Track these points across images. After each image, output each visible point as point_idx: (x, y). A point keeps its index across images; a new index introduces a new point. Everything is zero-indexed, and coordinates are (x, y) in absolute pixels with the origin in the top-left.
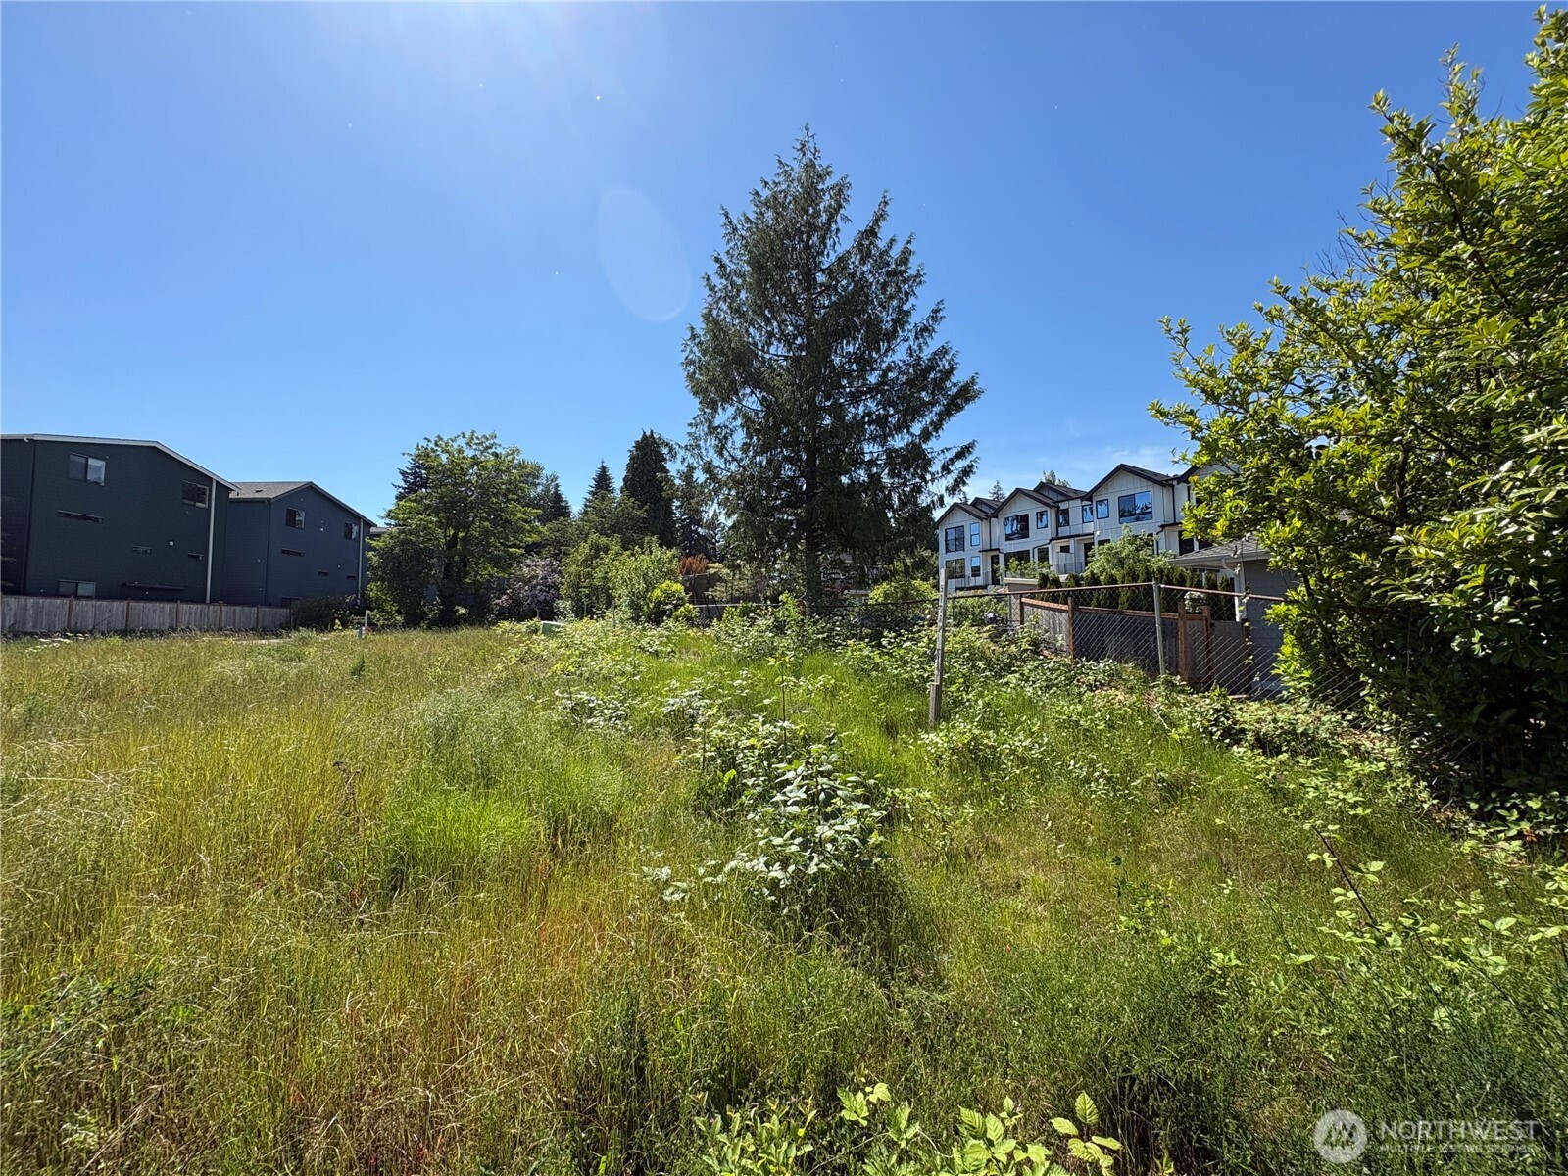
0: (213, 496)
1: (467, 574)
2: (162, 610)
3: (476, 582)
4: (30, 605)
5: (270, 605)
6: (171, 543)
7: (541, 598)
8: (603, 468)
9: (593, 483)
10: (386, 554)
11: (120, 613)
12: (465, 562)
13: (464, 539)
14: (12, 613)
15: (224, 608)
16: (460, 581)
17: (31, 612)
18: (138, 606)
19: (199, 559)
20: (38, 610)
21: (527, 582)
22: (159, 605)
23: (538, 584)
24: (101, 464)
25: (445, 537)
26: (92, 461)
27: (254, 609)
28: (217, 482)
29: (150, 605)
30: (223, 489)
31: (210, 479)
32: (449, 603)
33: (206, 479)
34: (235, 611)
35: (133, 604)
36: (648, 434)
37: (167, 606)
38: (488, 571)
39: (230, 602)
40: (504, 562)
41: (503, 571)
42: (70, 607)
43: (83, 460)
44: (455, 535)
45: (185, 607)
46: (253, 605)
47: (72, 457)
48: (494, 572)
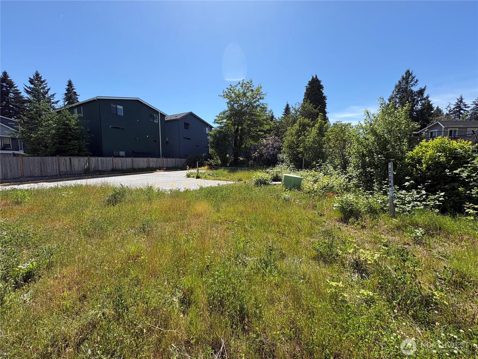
0: (160, 119)
1: (243, 144)
2: (144, 161)
3: (246, 147)
4: (99, 160)
5: (180, 158)
6: (148, 136)
7: (271, 153)
8: (288, 105)
9: (284, 111)
10: (214, 137)
11: (130, 162)
12: (241, 139)
13: (241, 129)
14: (94, 163)
15: (164, 159)
16: (240, 147)
17: (100, 163)
18: (135, 159)
19: (156, 141)
20: (102, 162)
21: (265, 146)
22: (142, 159)
23: (270, 147)
24: (121, 107)
25: (234, 129)
26: (119, 107)
27: (174, 159)
28: (160, 113)
29: (139, 159)
30: (163, 116)
31: (158, 112)
32: (236, 155)
33: (156, 112)
34: (168, 160)
35: (134, 159)
36: (315, 77)
37: (145, 159)
38: (250, 142)
39: (166, 157)
40: (256, 138)
41: (256, 142)
42: (113, 160)
43: (115, 106)
44: (238, 128)
45: (151, 159)
46: (173, 158)
47: (112, 105)
48: (252, 142)
